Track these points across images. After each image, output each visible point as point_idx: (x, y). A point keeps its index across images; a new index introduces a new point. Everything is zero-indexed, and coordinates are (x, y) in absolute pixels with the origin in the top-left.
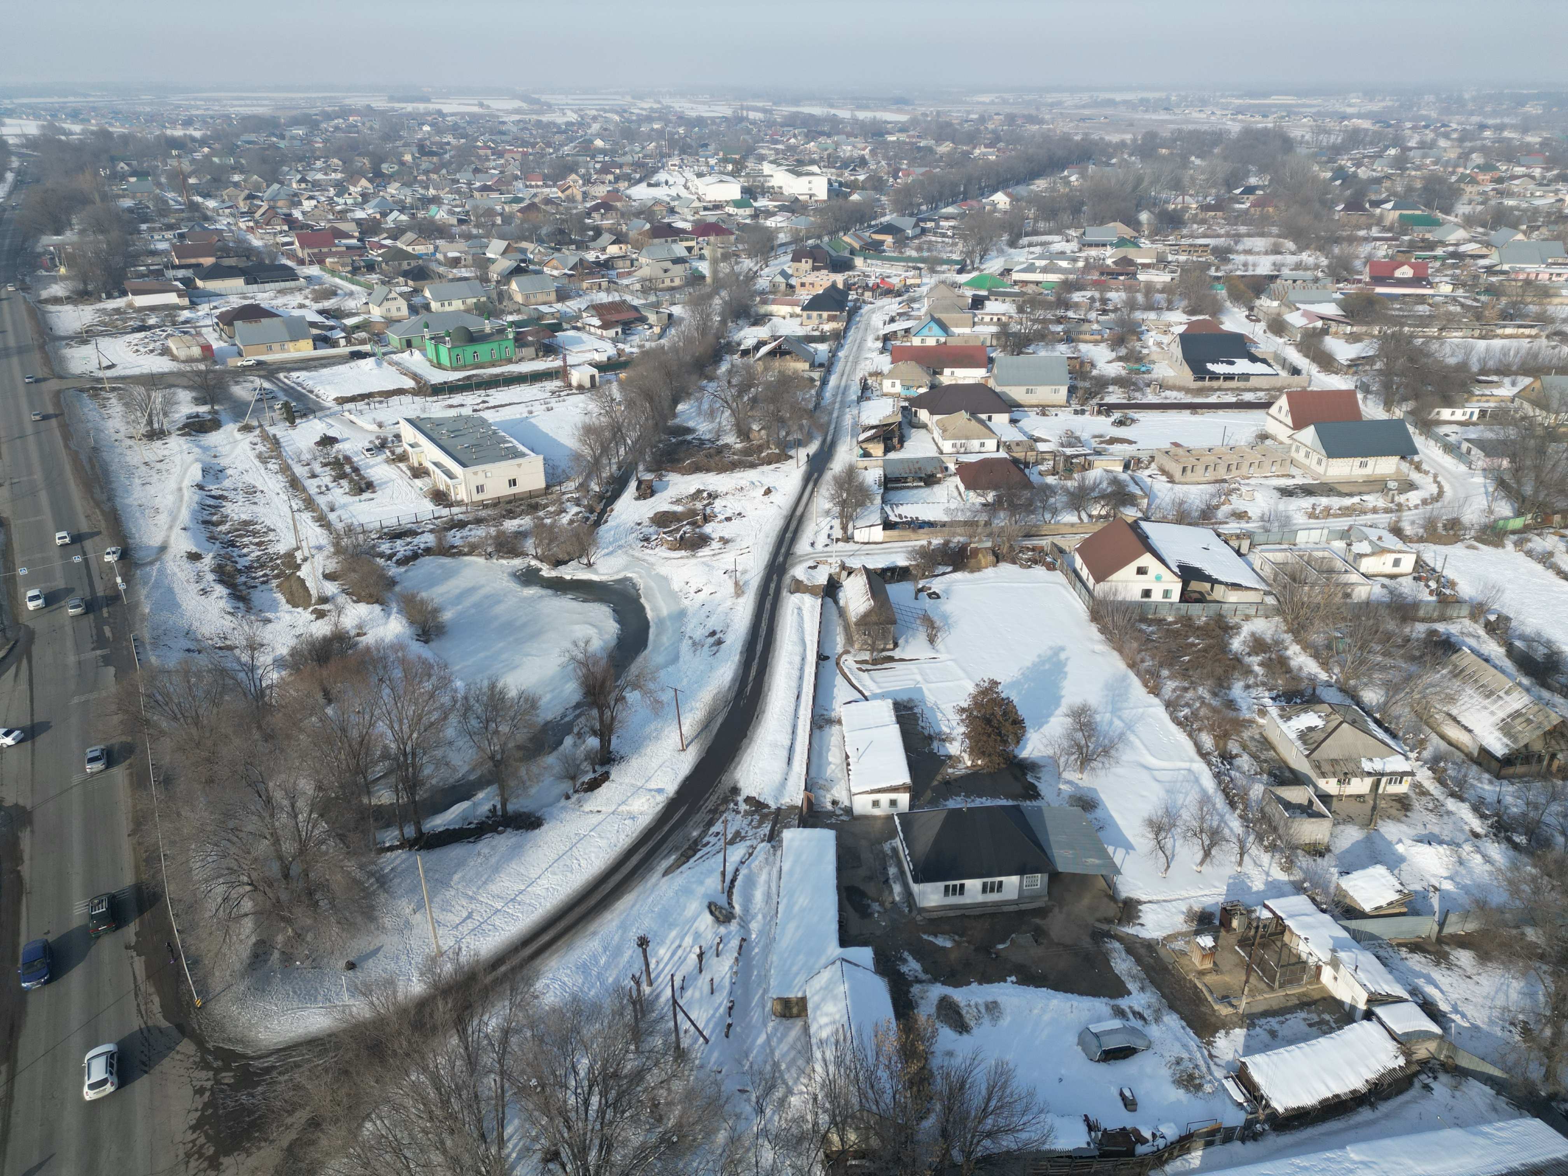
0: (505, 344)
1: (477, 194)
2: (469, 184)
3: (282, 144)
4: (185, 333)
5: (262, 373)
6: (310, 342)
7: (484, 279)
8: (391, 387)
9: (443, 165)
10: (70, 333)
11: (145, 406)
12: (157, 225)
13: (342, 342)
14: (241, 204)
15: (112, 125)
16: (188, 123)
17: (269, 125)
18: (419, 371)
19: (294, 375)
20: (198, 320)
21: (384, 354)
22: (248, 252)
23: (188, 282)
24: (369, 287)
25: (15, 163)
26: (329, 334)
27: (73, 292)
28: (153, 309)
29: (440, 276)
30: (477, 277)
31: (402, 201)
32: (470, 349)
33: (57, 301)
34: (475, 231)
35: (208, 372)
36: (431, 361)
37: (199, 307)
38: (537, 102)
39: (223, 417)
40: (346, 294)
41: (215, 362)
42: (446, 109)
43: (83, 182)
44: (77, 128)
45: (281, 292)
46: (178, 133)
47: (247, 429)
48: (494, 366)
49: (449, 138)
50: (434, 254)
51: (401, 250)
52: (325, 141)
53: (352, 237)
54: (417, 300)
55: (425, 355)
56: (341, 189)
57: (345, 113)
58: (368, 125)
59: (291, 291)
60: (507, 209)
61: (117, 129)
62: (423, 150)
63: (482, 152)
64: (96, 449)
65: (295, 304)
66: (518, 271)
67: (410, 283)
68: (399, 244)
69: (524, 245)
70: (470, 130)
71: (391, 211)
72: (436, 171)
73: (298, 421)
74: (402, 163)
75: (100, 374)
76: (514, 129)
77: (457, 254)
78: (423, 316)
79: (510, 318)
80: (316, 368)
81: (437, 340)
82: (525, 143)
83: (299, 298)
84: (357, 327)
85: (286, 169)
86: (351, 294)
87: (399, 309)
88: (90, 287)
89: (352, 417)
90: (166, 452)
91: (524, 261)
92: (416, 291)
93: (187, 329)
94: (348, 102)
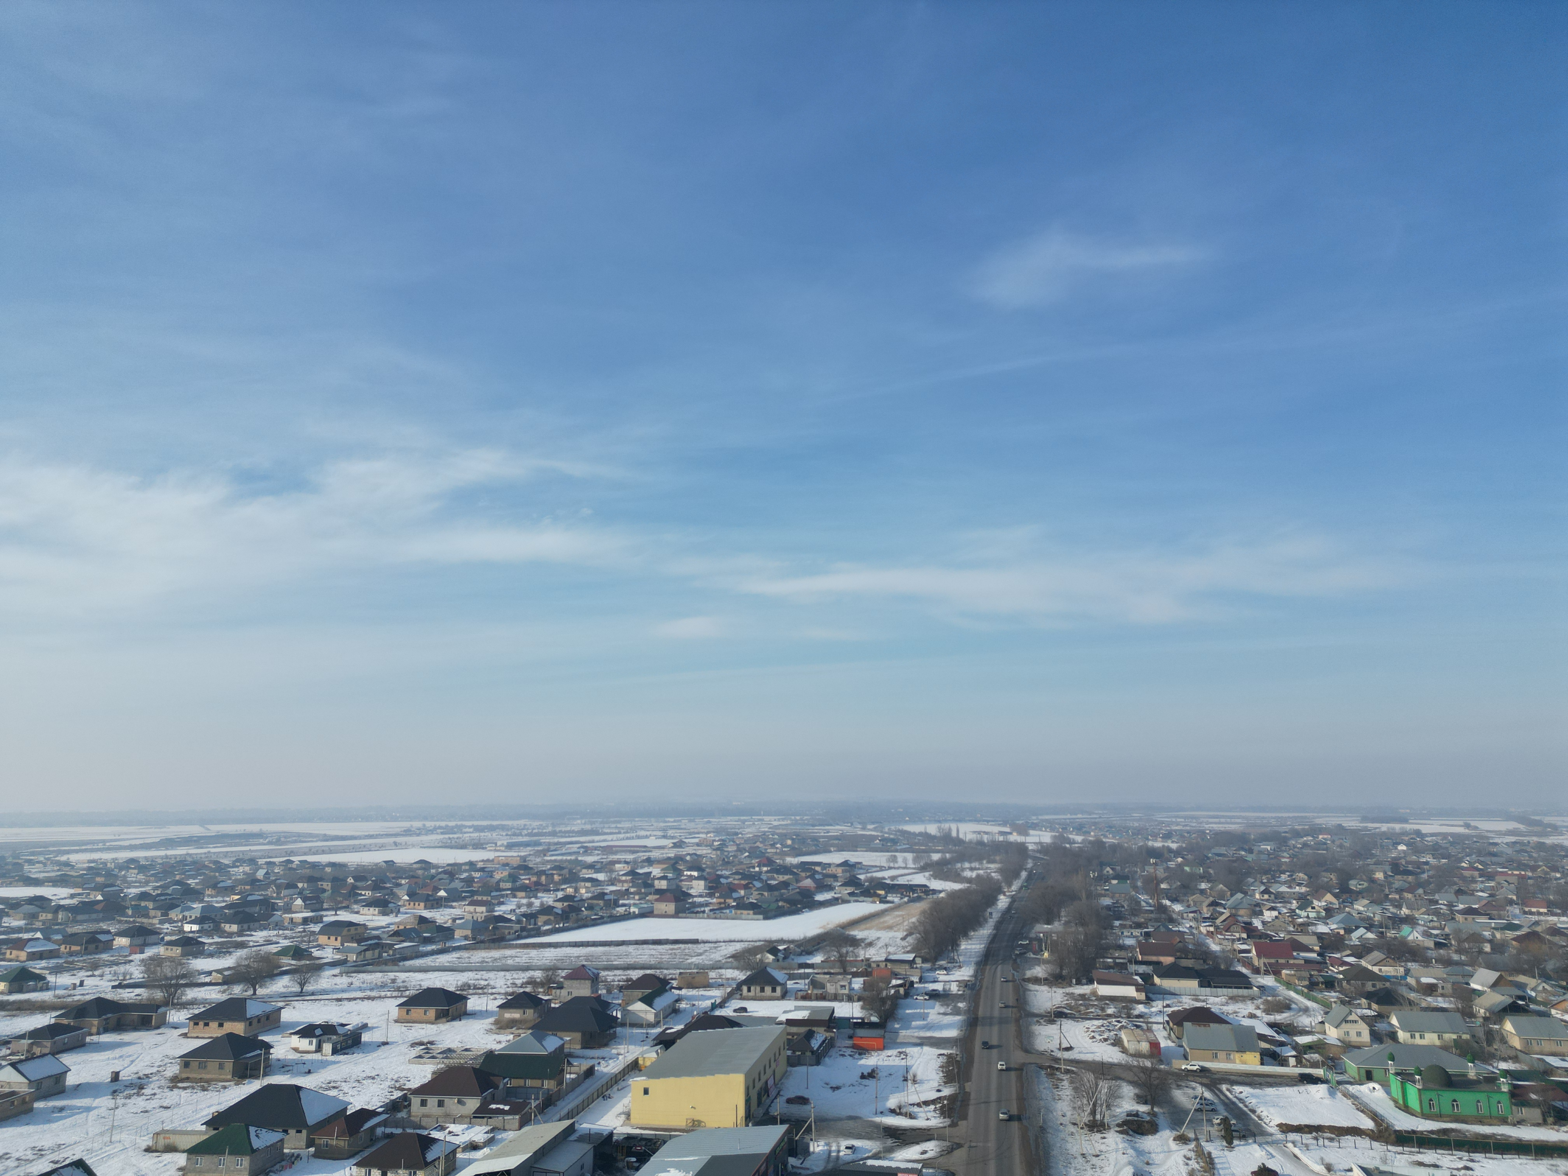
0: (1496, 1097)
1: (1459, 917)
2: (1450, 905)
3: (1250, 858)
4: (1138, 1027)
5: (1205, 1081)
6: (1258, 1055)
7: (1468, 1013)
8: (1345, 1124)
9: (1420, 885)
10: (1042, 1011)
11: (1091, 1093)
12: (1128, 923)
13: (1292, 1061)
14: (1205, 910)
15: (1106, 837)
16: (1168, 836)
17: (1240, 840)
18: (1380, 1111)
19: (1237, 1089)
20: (1151, 1016)
21: (1339, 1083)
22: (1205, 954)
23: (1147, 978)
24: (1327, 1006)
25: (1030, 864)
26: (1278, 1050)
27: (1050, 975)
28: (1113, 999)
29: (1411, 1003)
30: (1457, 1010)
31: (1369, 918)
32: (1447, 1096)
33: (1037, 981)
34: (1456, 957)
35: (1153, 1070)
36: (1395, 1101)
37: (1154, 1004)
38: (1539, 823)
39: (1161, 1121)
40: (1300, 1010)
41: (1161, 1062)
42: (1425, 829)
43: (1076, 882)
44: (1079, 838)
45: (1233, 999)
46: (1158, 844)
47: (1182, 1139)
48: (1481, 1121)
49: (1428, 858)
50: (1404, 978)
51: (1366, 969)
52: (1292, 857)
53: (1312, 951)
54: (1381, 1026)
55: (1388, 1093)
56: (1305, 902)
57: (1315, 831)
58: (1338, 842)
59: (1243, 999)
60: (1498, 935)
61: (1110, 840)
62: (1396, 868)
63: (1467, 873)
64: (1043, 1129)
65: (1246, 1013)
66: (1513, 1009)
67: (1374, 1006)
68: (1363, 963)
69: (1522, 979)
70: (1453, 851)
71: (1357, 928)
72: (1411, 890)
73: (1236, 1142)
74: (1372, 881)
75: (1059, 1055)
76: (1509, 851)
77: (1433, 981)
78: (1388, 1045)
79: (1503, 1066)
80: (1260, 1085)
81: (1405, 1077)
82: (1521, 866)
83: (1250, 1008)
84: (1309, 1048)
85: (1251, 880)
86: (1306, 1010)
87: (1359, 1034)
88: (1064, 972)
89: (1296, 1151)
90: (1103, 1147)
91: (1522, 998)
92: (1381, 1016)
93: (1140, 1024)
94: (1318, 821)
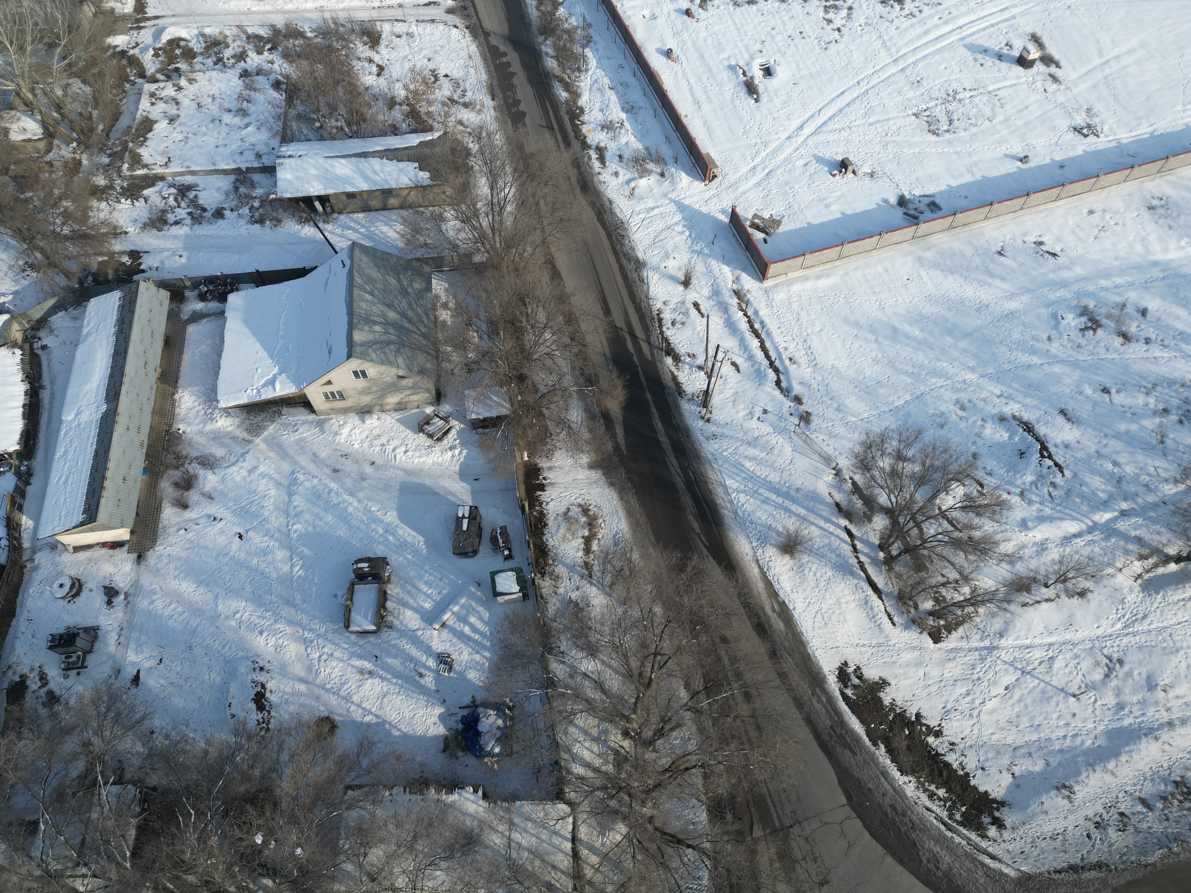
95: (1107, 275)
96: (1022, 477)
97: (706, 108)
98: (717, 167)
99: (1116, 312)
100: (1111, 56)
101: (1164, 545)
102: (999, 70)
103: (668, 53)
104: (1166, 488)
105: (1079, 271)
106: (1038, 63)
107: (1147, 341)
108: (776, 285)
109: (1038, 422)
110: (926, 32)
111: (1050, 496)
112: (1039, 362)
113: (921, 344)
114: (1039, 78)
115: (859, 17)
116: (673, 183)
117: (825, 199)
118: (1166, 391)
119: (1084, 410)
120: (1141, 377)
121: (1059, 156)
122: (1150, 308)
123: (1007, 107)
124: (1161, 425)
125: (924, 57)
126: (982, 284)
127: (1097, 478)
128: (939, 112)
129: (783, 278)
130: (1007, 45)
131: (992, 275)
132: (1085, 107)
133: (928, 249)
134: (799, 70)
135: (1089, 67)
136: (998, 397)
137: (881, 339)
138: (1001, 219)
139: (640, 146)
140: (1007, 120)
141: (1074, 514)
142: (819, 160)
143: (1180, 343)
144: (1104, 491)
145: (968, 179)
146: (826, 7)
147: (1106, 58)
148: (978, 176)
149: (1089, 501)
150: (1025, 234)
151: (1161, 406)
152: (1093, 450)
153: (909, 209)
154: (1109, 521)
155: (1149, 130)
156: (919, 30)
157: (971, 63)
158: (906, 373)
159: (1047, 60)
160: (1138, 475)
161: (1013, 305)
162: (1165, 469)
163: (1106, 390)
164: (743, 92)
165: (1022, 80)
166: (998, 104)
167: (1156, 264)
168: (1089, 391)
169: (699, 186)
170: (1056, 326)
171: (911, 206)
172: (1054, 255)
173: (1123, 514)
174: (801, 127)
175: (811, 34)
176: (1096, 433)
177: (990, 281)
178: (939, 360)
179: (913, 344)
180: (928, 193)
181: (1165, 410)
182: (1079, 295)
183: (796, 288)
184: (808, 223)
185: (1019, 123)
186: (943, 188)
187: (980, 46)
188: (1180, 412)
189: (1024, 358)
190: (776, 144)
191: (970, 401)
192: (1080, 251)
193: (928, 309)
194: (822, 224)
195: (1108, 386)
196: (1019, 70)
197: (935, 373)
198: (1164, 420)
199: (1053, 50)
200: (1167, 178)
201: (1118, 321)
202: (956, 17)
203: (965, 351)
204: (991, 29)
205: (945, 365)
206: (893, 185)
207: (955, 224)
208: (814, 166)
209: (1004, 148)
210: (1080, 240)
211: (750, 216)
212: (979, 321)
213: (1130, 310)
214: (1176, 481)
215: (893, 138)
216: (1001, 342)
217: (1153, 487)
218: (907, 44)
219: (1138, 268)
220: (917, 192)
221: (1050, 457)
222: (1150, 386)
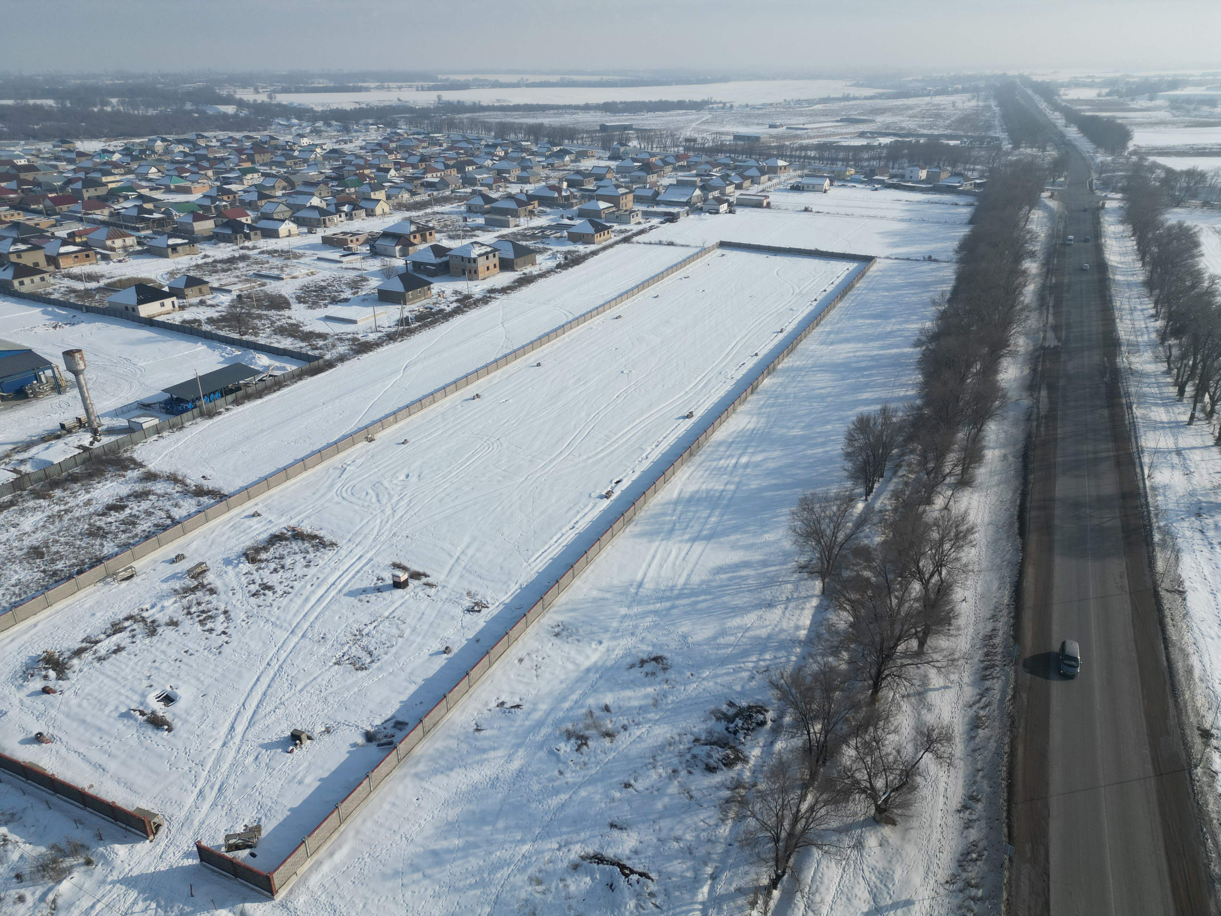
95: (563, 698)
96: (625, 908)
97: (113, 766)
98: (155, 815)
99: (589, 721)
100: (458, 554)
101: (757, 880)
102: (384, 599)
103: (39, 738)
104: (721, 831)
105: (544, 707)
106: (410, 581)
107: (625, 728)
108: (291, 892)
109: (602, 848)
110: (307, 600)
111: (657, 907)
112: (567, 797)
113: (466, 850)
114: (418, 590)
115: (239, 615)
116: (107, 862)
117: (294, 778)
118: (664, 756)
119: (624, 813)
120: (641, 758)
121: (471, 635)
122: (608, 703)
123: (408, 621)
124: (681, 785)
125: (316, 618)
126: (481, 762)
127: (675, 862)
128: (356, 651)
129: (294, 879)
130: (378, 579)
131: (484, 751)
132: (465, 593)
133: (418, 762)
134: (202, 682)
135: (448, 567)
136: (559, 849)
137: (429, 872)
138: (460, 703)
139: (42, 849)
140: (414, 630)
141: (684, 908)
142: (268, 746)
143: (645, 715)
144: (688, 870)
145: (413, 688)
146: (200, 621)
147: (456, 556)
148: (420, 682)
149: (685, 887)
150: (486, 704)
151: (670, 771)
152: (655, 840)
153: (379, 740)
154: (710, 892)
155: (517, 586)
156: (299, 601)
157: (359, 604)
158: (471, 887)
159: (416, 576)
160: (698, 837)
161: (516, 764)
162: (710, 817)
163: (627, 785)
164: (150, 731)
165: (407, 597)
166: (400, 623)
167: (588, 670)
168: (617, 795)
169: (143, 847)
170: (558, 760)
171: (379, 736)
172: (518, 706)
173: (714, 877)
174: (232, 728)
175: (198, 648)
176: (647, 825)
177: (485, 756)
178: (491, 853)
179: (460, 854)
180: (388, 717)
181: (674, 771)
182: (557, 724)
183: (314, 880)
184: (291, 810)
185: (425, 627)
186: (398, 706)
187: (358, 589)
188: (684, 766)
189: (554, 802)
190: (214, 756)
191: (540, 871)
192: (534, 692)
193: (452, 814)
194: (305, 802)
195: (626, 780)
196: (399, 592)
197: (495, 867)
198: (679, 779)
199: (415, 568)
200: (551, 610)
201: (596, 726)
202: (325, 579)
203: (506, 829)
204: (359, 575)
205: (498, 853)
206: (353, 729)
207: (427, 729)
208: (265, 755)
209: (425, 651)
210: (528, 684)
211: (221, 841)
212: (500, 795)
213: (597, 713)
214: (723, 821)
215: (328, 691)
216: (529, 801)
217: (713, 838)
218: (295, 615)
219: (580, 680)
220: (378, 722)
221: (632, 872)
222: (651, 760)
